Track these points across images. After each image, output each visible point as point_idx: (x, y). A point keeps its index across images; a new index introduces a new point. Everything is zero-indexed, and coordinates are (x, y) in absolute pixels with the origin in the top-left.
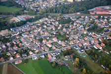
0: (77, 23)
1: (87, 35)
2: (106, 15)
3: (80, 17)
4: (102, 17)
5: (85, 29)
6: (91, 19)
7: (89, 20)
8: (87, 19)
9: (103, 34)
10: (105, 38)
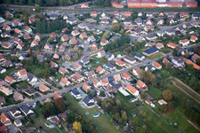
0: (80, 30)
1: (104, 60)
2: (149, 10)
3: (88, 16)
4: (140, 14)
5: (99, 46)
6: (115, 21)
7: (110, 22)
8: (104, 20)
9: (143, 57)
10: (146, 69)
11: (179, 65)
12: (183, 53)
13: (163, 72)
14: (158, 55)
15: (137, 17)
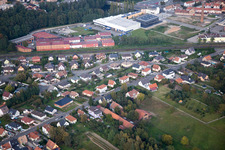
1: (7, 119)
2: (62, 52)
4: (51, 59)
5: (1, 101)
6: (21, 69)
7: (15, 69)
8: (7, 68)
9: (55, 110)
10: (58, 125)
11: (96, 116)
12: (100, 101)
13: (79, 126)
14: (72, 106)
15: (47, 62)
